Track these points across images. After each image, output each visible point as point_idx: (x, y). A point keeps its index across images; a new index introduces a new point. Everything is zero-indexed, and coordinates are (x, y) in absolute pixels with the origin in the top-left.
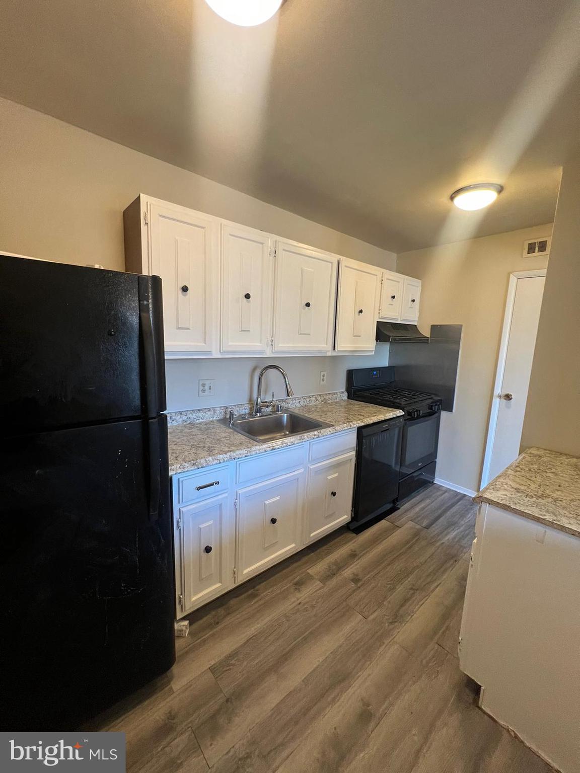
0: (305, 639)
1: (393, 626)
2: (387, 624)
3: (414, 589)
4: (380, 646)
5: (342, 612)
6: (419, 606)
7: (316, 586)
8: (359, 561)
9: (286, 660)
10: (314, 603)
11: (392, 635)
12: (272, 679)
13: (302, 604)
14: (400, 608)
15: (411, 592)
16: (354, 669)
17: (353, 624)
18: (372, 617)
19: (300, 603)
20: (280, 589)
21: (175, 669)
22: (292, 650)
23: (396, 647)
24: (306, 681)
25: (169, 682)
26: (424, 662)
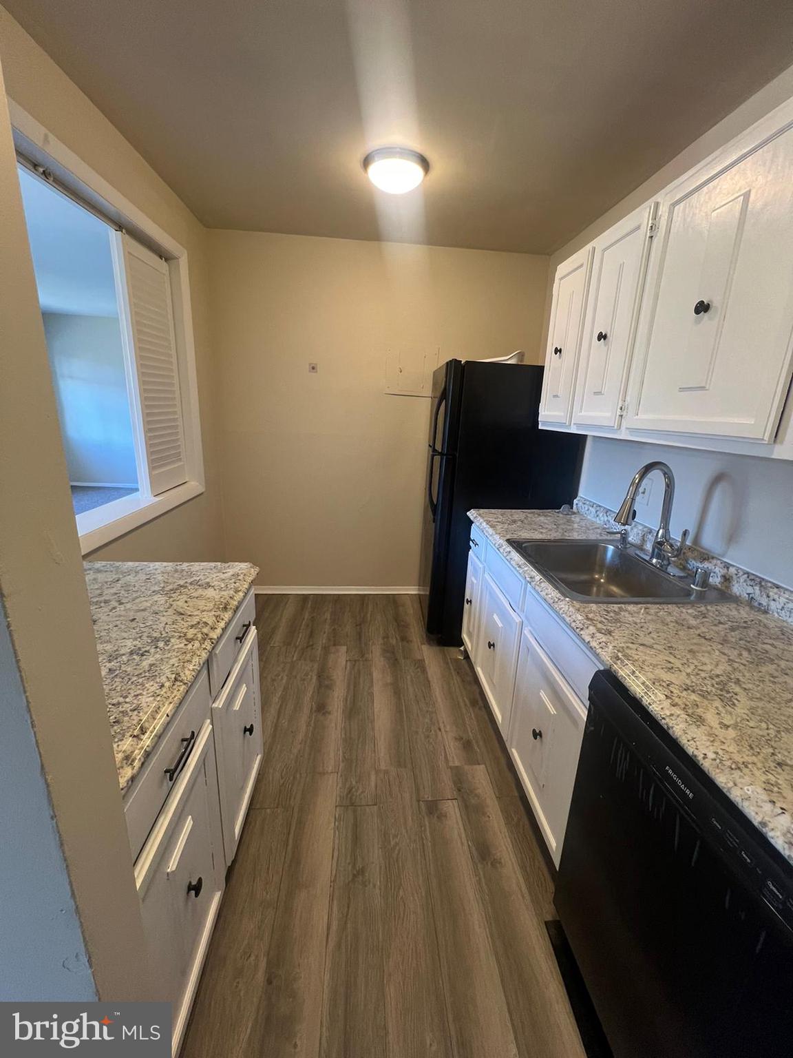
0: (400, 712)
1: (347, 786)
2: (354, 783)
3: (359, 873)
4: (344, 757)
5: (403, 755)
6: (336, 847)
7: (453, 758)
8: (466, 847)
9: (395, 693)
10: (431, 740)
11: (341, 776)
12: (389, 679)
13: (438, 731)
14: (355, 818)
15: (359, 865)
16: (350, 725)
17: (382, 755)
18: (373, 777)
19: (440, 730)
20: (469, 725)
21: (436, 649)
22: (399, 698)
23: (330, 768)
24: (371, 695)
25: (429, 644)
26: (298, 776)
